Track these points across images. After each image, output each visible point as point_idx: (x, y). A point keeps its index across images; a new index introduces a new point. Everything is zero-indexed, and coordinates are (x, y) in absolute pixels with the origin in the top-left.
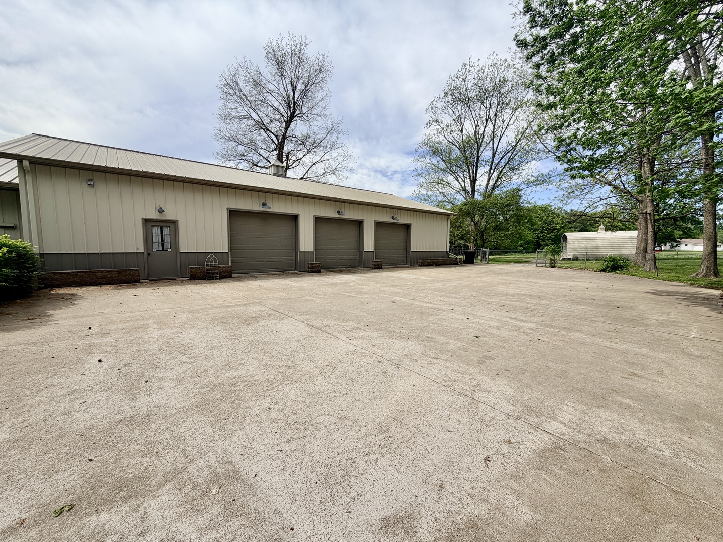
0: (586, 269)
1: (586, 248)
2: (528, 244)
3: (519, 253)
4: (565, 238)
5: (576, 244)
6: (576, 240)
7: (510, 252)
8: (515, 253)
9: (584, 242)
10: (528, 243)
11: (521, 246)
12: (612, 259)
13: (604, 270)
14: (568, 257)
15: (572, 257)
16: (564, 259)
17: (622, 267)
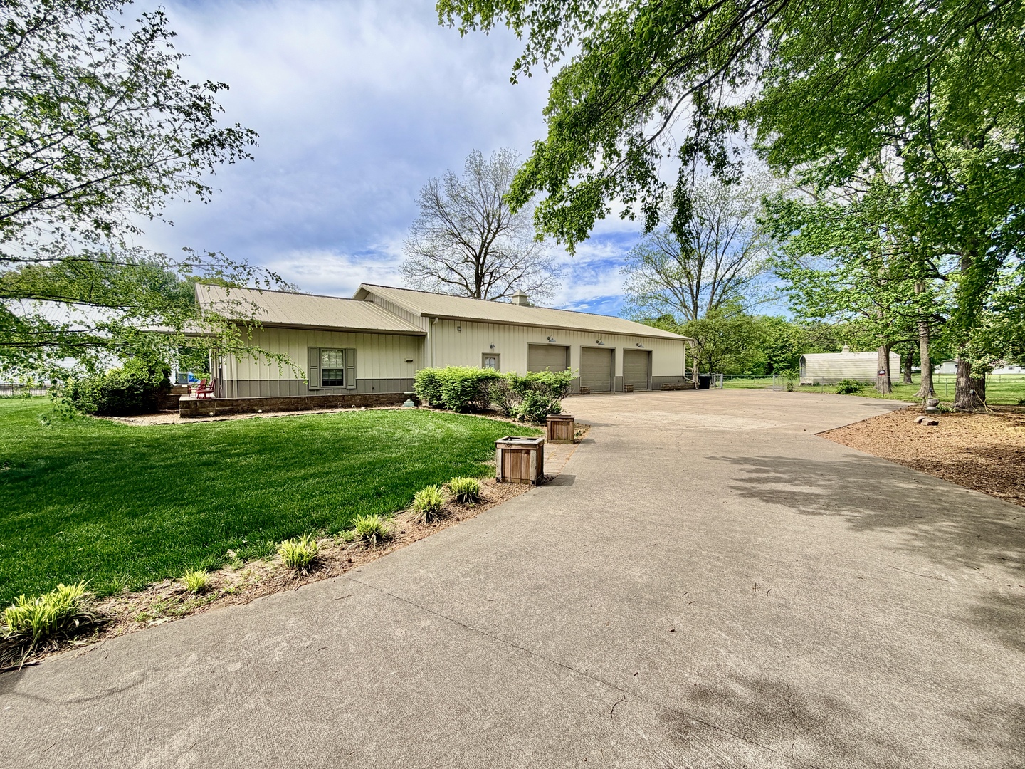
0: (823, 392)
1: (828, 371)
2: (759, 367)
3: (747, 378)
4: (803, 360)
5: (817, 366)
6: (816, 363)
7: (735, 377)
8: (743, 377)
9: (826, 364)
10: (758, 365)
11: (749, 370)
12: (847, 383)
13: (839, 393)
14: (808, 382)
15: (811, 382)
16: (803, 384)
17: (856, 390)
